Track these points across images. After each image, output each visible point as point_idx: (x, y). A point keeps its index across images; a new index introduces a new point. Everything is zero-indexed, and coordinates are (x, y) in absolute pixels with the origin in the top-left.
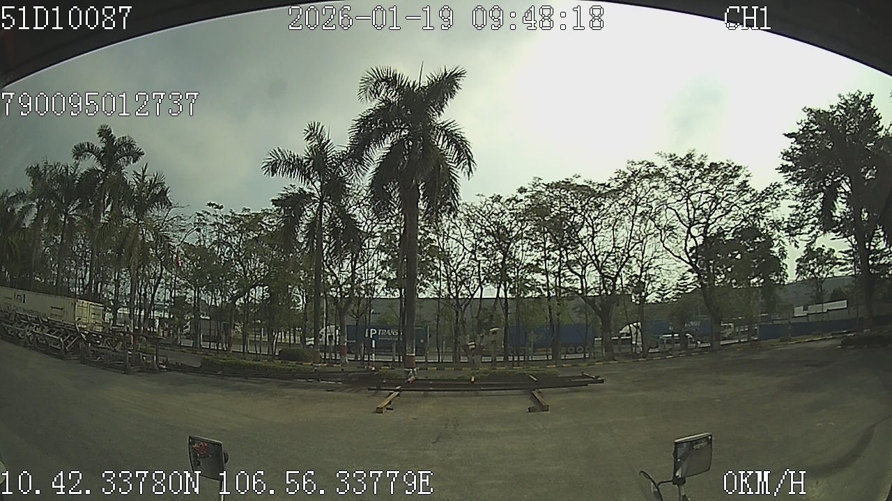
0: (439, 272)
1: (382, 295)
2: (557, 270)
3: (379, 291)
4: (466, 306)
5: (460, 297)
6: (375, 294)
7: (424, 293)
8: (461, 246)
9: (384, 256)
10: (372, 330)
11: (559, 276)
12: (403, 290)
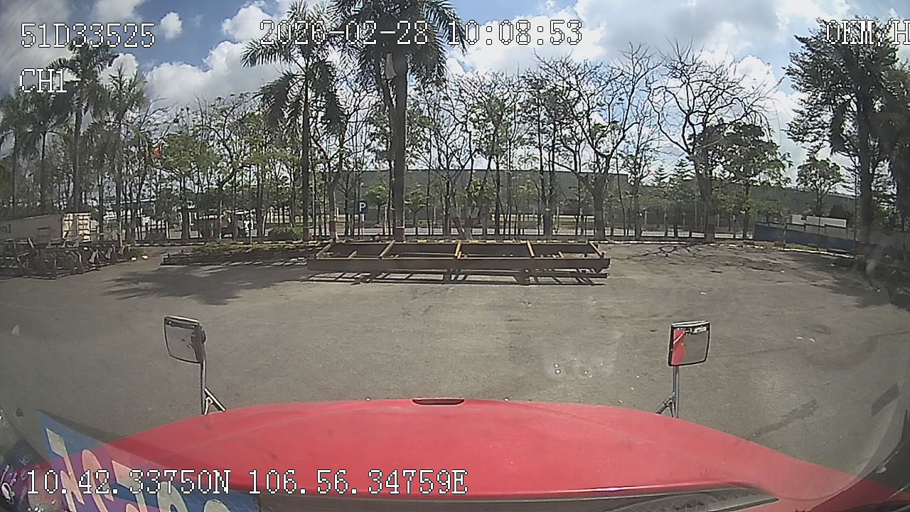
0: (429, 143)
1: (372, 168)
2: (551, 145)
3: (368, 164)
4: (456, 178)
5: (450, 168)
6: (364, 166)
7: (414, 164)
8: (452, 117)
9: (373, 129)
10: (361, 204)
11: (553, 150)
12: (393, 163)
